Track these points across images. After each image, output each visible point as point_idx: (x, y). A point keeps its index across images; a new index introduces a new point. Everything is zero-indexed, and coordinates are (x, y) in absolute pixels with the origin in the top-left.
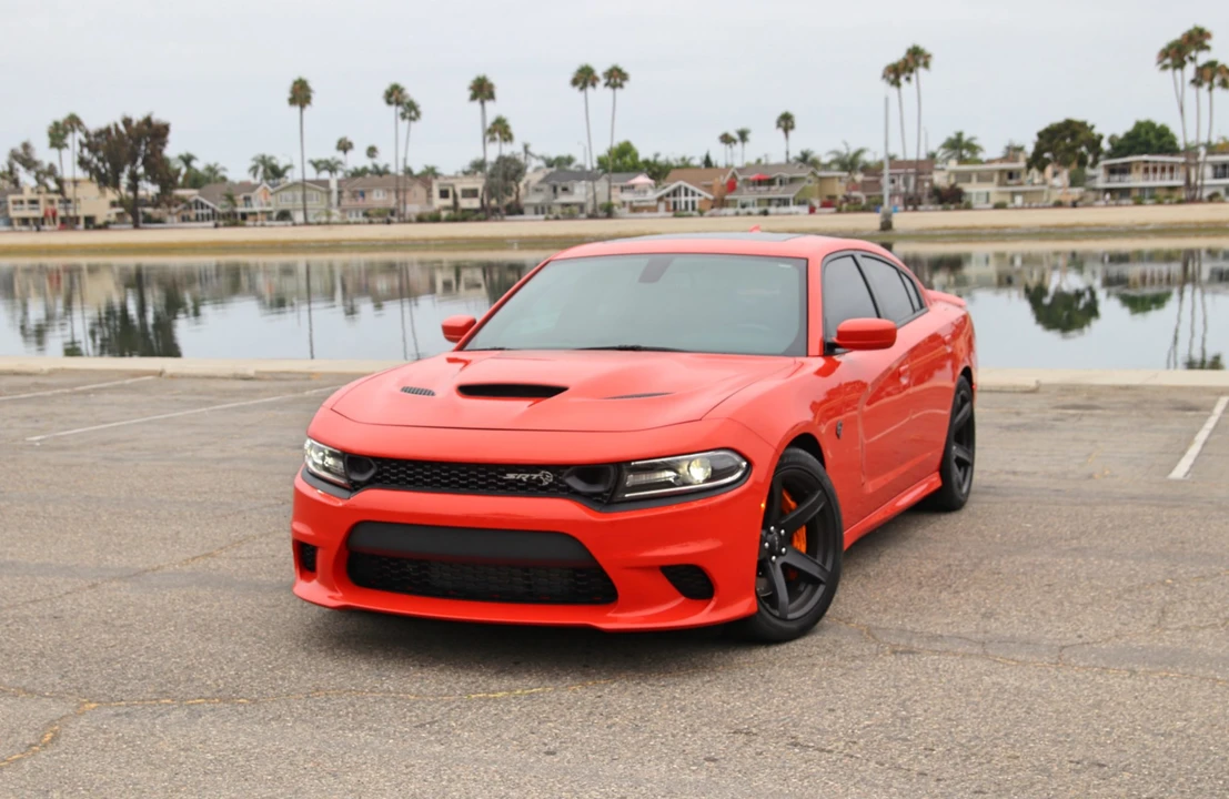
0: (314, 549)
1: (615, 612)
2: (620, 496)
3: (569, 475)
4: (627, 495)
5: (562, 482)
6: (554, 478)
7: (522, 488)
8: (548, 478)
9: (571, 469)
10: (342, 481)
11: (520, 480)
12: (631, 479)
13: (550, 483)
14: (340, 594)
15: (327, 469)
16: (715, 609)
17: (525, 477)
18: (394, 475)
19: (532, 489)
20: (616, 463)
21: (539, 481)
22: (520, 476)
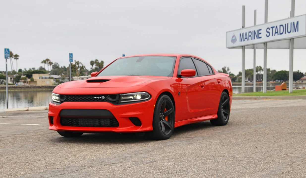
0: (53, 117)
1: (119, 128)
2: (120, 102)
3: (108, 97)
4: (122, 102)
5: (107, 99)
6: (105, 98)
7: (98, 100)
8: (103, 97)
9: (109, 95)
10: (59, 102)
11: (97, 98)
12: (122, 98)
13: (104, 99)
14: (58, 127)
15: (56, 100)
16: (142, 128)
17: (98, 97)
18: (70, 99)
19: (100, 100)
20: (119, 94)
21: (102, 98)
22: (97, 97)
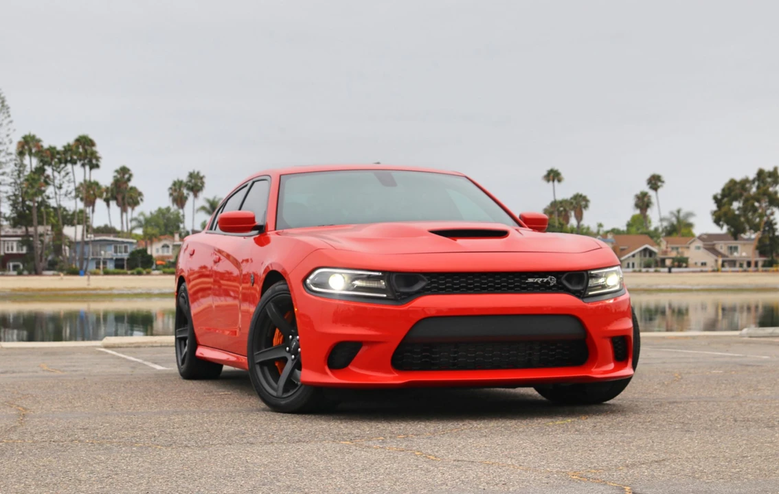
2: (588, 293)
3: (565, 279)
5: (561, 283)
6: (557, 281)
7: (538, 288)
8: (553, 281)
9: (565, 275)
11: (537, 283)
12: (591, 282)
14: (397, 375)
17: (539, 280)
19: (545, 288)
20: (586, 271)
21: (548, 283)
22: (536, 280)
